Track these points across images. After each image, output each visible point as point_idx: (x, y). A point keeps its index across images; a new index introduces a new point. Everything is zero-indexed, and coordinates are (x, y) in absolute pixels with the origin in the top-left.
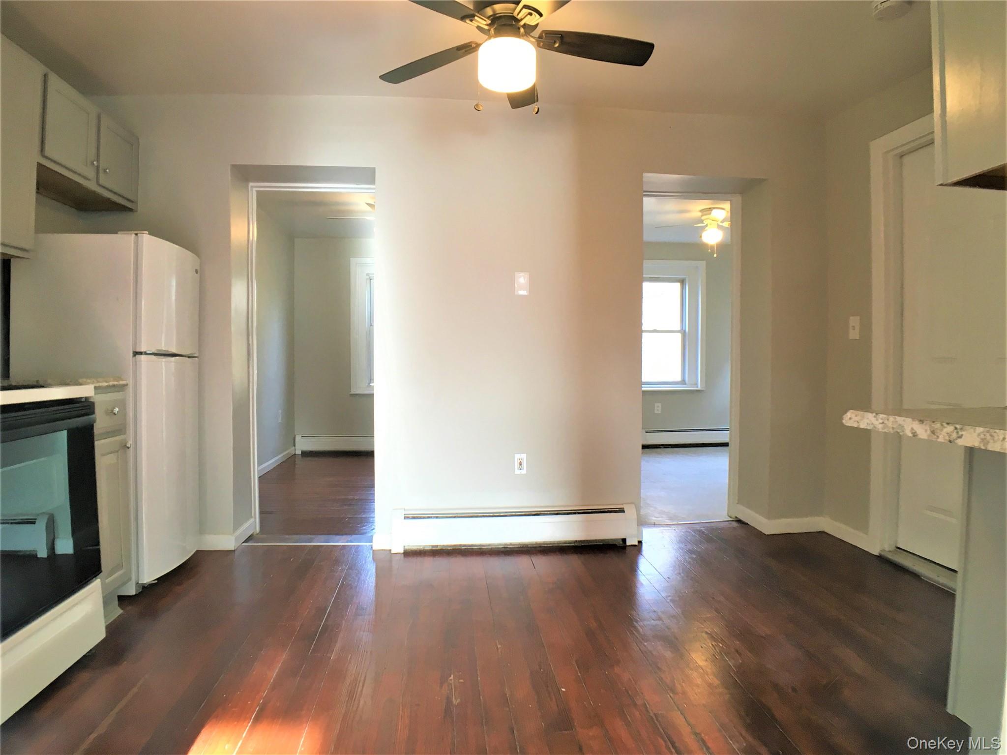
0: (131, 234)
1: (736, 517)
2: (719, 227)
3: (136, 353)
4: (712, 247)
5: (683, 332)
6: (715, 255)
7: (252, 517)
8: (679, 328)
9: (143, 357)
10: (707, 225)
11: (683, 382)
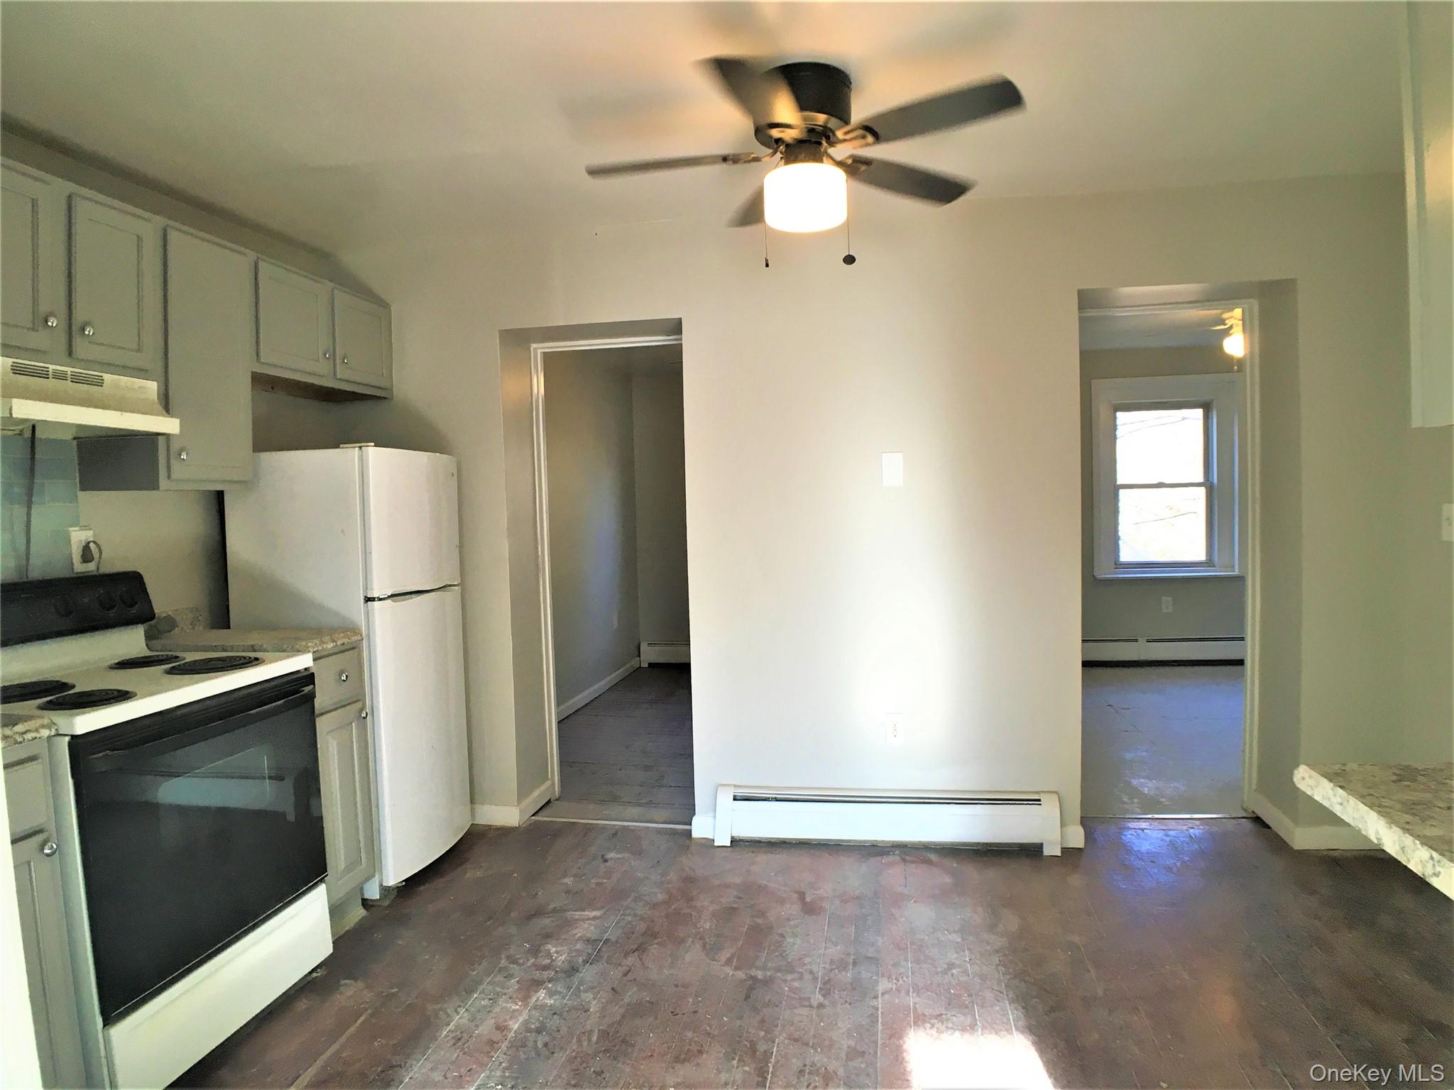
0: (354, 447)
1: (1253, 812)
3: (368, 600)
5: (1208, 484)
7: (548, 779)
8: (1201, 479)
9: (376, 604)
10: (1231, 327)
11: (1209, 563)
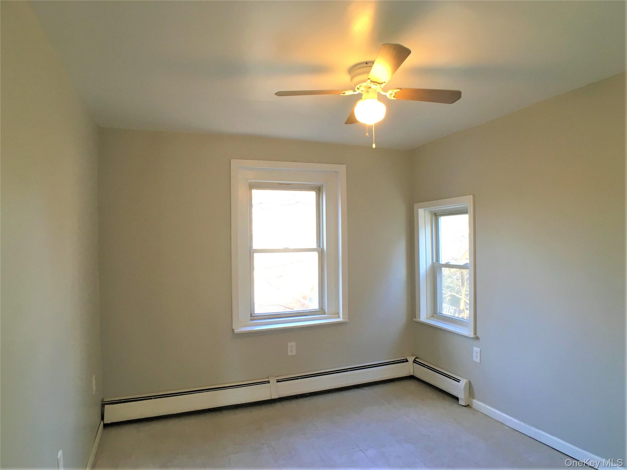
2: (382, 98)
4: (370, 128)
5: (319, 250)
6: (374, 146)
11: (321, 311)
